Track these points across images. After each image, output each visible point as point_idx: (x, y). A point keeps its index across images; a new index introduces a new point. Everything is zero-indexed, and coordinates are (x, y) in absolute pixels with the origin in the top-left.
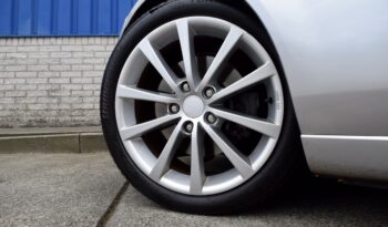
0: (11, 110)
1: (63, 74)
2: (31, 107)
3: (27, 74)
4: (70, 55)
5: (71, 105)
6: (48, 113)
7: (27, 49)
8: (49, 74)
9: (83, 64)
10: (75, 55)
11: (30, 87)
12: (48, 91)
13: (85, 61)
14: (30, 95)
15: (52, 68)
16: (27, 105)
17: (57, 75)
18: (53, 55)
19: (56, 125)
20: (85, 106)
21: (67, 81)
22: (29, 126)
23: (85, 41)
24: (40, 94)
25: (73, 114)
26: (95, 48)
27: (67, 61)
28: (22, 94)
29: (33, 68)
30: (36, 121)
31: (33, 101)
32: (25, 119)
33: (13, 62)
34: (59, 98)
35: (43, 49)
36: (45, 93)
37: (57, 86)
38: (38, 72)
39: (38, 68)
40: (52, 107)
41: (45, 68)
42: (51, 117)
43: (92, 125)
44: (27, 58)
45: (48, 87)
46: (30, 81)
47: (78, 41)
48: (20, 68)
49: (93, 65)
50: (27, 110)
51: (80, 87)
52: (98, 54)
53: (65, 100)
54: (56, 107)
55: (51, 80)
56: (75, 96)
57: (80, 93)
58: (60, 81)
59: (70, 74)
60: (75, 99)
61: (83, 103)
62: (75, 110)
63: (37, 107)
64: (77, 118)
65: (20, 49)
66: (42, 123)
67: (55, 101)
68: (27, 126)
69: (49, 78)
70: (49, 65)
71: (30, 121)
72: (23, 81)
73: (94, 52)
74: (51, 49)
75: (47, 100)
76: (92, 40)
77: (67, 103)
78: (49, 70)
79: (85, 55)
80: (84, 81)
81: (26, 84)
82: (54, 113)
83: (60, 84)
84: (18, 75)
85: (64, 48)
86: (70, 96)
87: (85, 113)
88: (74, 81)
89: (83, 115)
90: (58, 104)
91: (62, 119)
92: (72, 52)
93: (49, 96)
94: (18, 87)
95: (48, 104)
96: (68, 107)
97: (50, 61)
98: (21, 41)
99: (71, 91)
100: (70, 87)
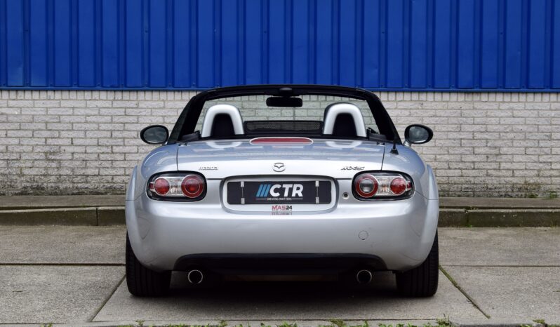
0: (2, 174)
1: (64, 134)
2: (26, 172)
3: (20, 133)
4: (70, 112)
5: (73, 169)
6: (46, 179)
7: (21, 104)
8: (46, 134)
9: (86, 122)
10: (76, 112)
11: (24, 148)
12: (46, 153)
13: (89, 119)
14: (24, 157)
15: (50, 127)
16: (21, 169)
17: (56, 134)
18: (50, 112)
19: (56, 192)
20: (89, 172)
21: (68, 142)
22: (24, 193)
23: (88, 95)
24: (37, 157)
25: (76, 180)
26: (100, 104)
27: (67, 119)
28: (15, 156)
29: (28, 126)
30: (32, 188)
31: (29, 164)
32: (20, 186)
33: (3, 118)
34: (59, 161)
35: (39, 104)
36: (43, 156)
37: (56, 149)
38: (33, 131)
39: (32, 126)
40: (50, 172)
41: (42, 126)
42: (49, 184)
43: (98, 193)
44: (21, 114)
45: (47, 149)
46: (25, 142)
47: (80, 95)
48: (12, 126)
49: (98, 123)
50: (22, 175)
51: (83, 149)
52: (103, 111)
53: (66, 164)
54: (55, 172)
55: (50, 141)
56: (77, 160)
57: (83, 156)
58: (60, 142)
59: (72, 134)
60: (78, 163)
61: (86, 167)
62: (77, 176)
63: (34, 172)
64: (79, 185)
65: (12, 103)
66: (39, 190)
67: (54, 165)
68: (21, 194)
69: (46, 139)
70: (47, 123)
71: (25, 188)
72: (16, 141)
73: (99, 109)
74: (49, 104)
75: (45, 164)
76: (96, 94)
77: (67, 168)
78: (47, 129)
79: (88, 112)
80: (88, 142)
81: (19, 144)
82: (53, 179)
83: (60, 146)
84: (10, 133)
85: (64, 104)
86: (72, 160)
87: (89, 179)
88: (76, 142)
89: (87, 182)
90: (58, 168)
91: (62, 186)
92: (73, 108)
93: (48, 160)
94: (10, 149)
95: (46, 168)
96: (69, 172)
97: (47, 119)
98: (13, 94)
99: (73, 153)
100: (71, 149)
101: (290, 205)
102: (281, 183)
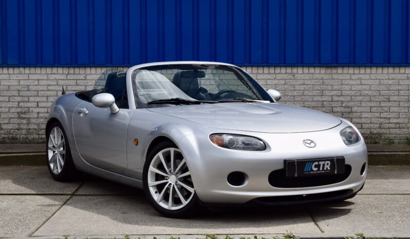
1: (32, 99)
2: (4, 127)
4: (36, 83)
5: (38, 125)
6: (19, 132)
8: (18, 99)
9: (48, 90)
10: (41, 82)
11: (3, 110)
12: (18, 113)
13: (50, 88)
14: (3, 116)
15: (21, 94)
17: (26, 99)
18: (22, 83)
19: (26, 142)
21: (34, 104)
22: (3, 142)
23: (49, 70)
24: (12, 116)
25: (41, 132)
26: (57, 77)
27: (34, 88)
29: (5, 93)
30: (9, 138)
31: (6, 121)
34: (28, 119)
35: (13, 77)
36: (16, 115)
37: (26, 109)
38: (9, 97)
39: (9, 93)
40: (22, 126)
41: (16, 93)
42: (22, 135)
45: (19, 110)
46: (3, 105)
47: (44, 70)
49: (57, 91)
51: (45, 110)
52: (60, 82)
53: (34, 121)
54: (25, 127)
55: (21, 104)
56: (41, 118)
57: (46, 115)
58: (29, 105)
59: (37, 99)
60: (42, 120)
62: (41, 130)
63: (10, 127)
64: (43, 136)
66: (14, 140)
67: (24, 121)
69: (19, 102)
70: (19, 91)
71: (3, 138)
73: (57, 80)
74: (20, 77)
75: (18, 121)
76: (55, 70)
77: (34, 124)
78: (19, 96)
79: (49, 82)
80: (49, 105)
82: (24, 132)
83: (29, 108)
85: (32, 77)
86: (37, 118)
88: (40, 105)
90: (27, 124)
91: (31, 137)
92: (38, 80)
93: (20, 118)
95: (19, 124)
96: (35, 127)
97: (19, 88)
99: (38, 113)
100: (37, 110)
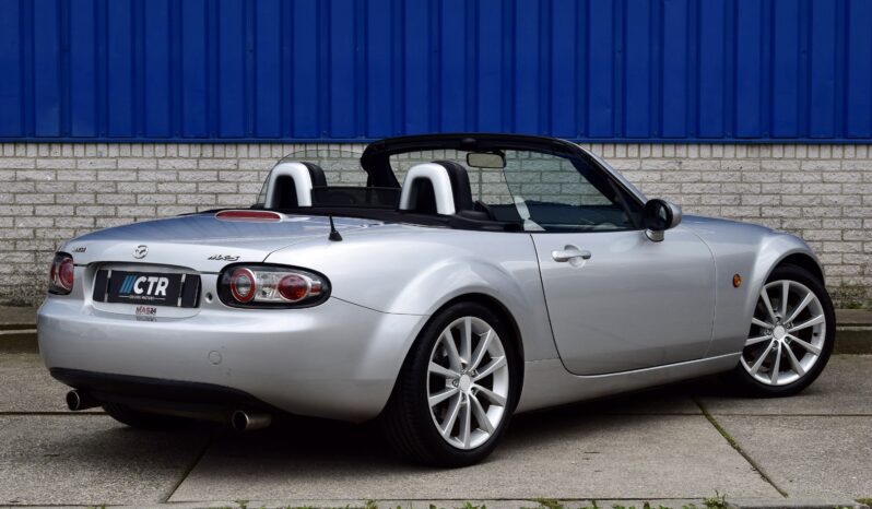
0: (28, 274)
1: (123, 211)
3: (56, 210)
4: (133, 176)
7: (56, 164)
8: (95, 211)
9: (158, 192)
10: (144, 176)
11: (62, 233)
13: (162, 187)
15: (101, 199)
17: (111, 211)
18: (102, 176)
23: (160, 150)
26: (179, 164)
27: (128, 188)
28: (47, 246)
29: (67, 199)
33: (29, 187)
35: (84, 164)
38: (76, 206)
39: (75, 199)
41: (89, 198)
44: (56, 180)
46: (63, 223)
47: (148, 150)
48: (43, 199)
49: (177, 194)
52: (183, 175)
55: (101, 222)
59: (135, 211)
65: (42, 163)
69: (95, 218)
70: (96, 193)
72: (50, 222)
73: (178, 171)
74: (100, 164)
76: (172, 150)
78: (97, 204)
79: (161, 176)
81: (55, 227)
84: (40, 210)
85: (123, 164)
92: (137, 170)
94: (39, 234)
97: (97, 187)
98: (44, 150)
101: (154, 307)
102: (147, 275)
